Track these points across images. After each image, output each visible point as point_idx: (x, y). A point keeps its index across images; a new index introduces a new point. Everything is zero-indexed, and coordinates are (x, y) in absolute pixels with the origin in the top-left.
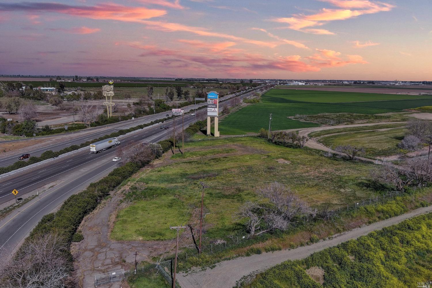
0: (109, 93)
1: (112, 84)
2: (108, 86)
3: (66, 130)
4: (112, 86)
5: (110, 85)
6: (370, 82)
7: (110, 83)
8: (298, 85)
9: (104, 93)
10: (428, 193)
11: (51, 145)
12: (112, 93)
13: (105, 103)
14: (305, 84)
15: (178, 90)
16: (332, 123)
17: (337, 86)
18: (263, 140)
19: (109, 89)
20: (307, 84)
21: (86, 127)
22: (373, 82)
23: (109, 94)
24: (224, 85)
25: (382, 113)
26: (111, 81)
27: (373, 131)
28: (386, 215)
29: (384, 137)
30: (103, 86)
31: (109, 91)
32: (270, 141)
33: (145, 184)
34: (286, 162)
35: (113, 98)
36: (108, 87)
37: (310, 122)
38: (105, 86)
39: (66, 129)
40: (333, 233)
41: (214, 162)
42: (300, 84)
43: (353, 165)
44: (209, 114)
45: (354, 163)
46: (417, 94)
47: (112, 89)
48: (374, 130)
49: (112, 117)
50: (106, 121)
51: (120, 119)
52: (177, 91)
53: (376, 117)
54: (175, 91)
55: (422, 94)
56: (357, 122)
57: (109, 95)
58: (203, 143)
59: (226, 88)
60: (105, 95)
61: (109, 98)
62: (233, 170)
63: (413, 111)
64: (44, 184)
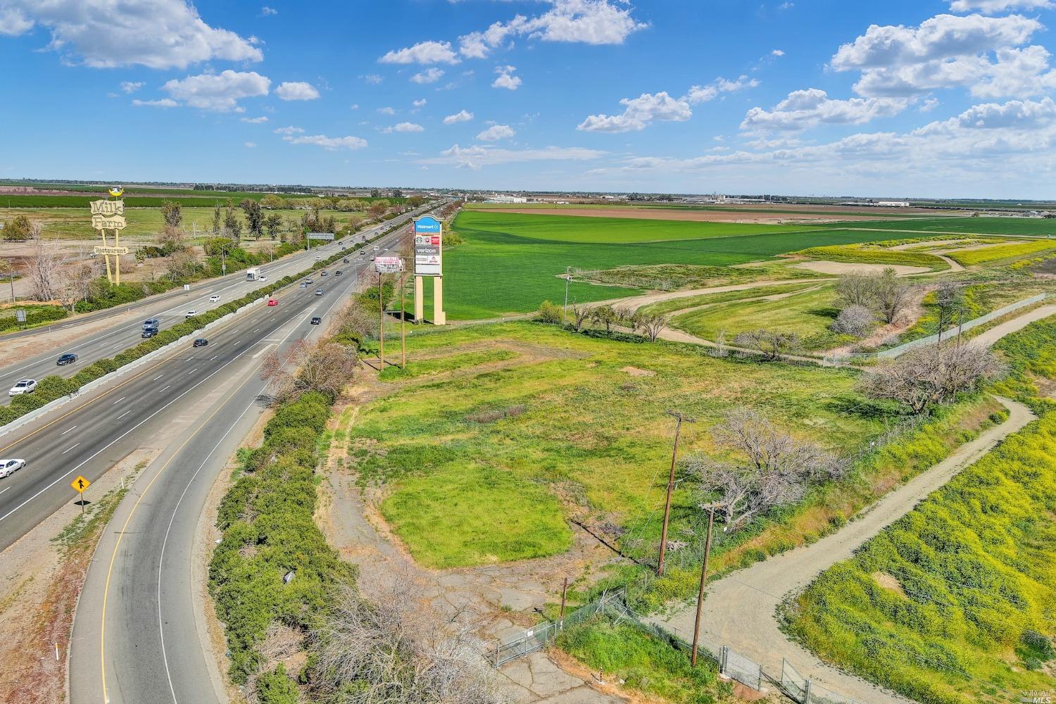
0: (110, 222)
1: (119, 198)
2: (108, 202)
3: (21, 324)
4: (120, 203)
5: (113, 199)
6: (662, 197)
7: (112, 193)
8: (512, 203)
9: (96, 222)
10: (962, 415)
11: (15, 363)
12: (119, 221)
13: (99, 247)
14: (528, 200)
15: (252, 215)
16: (664, 287)
17: (598, 206)
18: (553, 328)
19: (109, 210)
20: (533, 200)
21: (64, 315)
22: (669, 198)
23: (112, 225)
24: (343, 203)
25: (741, 263)
26: (116, 189)
27: (759, 302)
28: (923, 462)
29: (791, 313)
30: (91, 203)
31: (112, 216)
32: (571, 329)
33: (375, 441)
34: (645, 372)
35: (126, 233)
36: (109, 206)
37: (614, 285)
38: (99, 202)
39: (21, 319)
40: (861, 505)
41: (490, 381)
42: (517, 200)
43: (780, 372)
44: (419, 269)
45: (781, 366)
46: (775, 223)
47: (122, 209)
48: (760, 298)
49: (122, 284)
50: (113, 295)
51: (147, 289)
52: (248, 215)
53: (741, 272)
54: (241, 216)
55: (784, 221)
56: (710, 282)
57: (112, 228)
58: (424, 341)
59: (351, 210)
60: (100, 227)
61: (111, 233)
62: (548, 397)
63: (797, 258)
64: (111, 461)
